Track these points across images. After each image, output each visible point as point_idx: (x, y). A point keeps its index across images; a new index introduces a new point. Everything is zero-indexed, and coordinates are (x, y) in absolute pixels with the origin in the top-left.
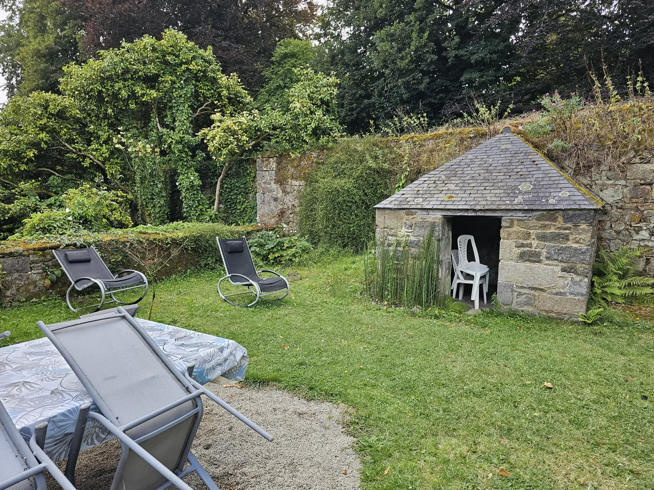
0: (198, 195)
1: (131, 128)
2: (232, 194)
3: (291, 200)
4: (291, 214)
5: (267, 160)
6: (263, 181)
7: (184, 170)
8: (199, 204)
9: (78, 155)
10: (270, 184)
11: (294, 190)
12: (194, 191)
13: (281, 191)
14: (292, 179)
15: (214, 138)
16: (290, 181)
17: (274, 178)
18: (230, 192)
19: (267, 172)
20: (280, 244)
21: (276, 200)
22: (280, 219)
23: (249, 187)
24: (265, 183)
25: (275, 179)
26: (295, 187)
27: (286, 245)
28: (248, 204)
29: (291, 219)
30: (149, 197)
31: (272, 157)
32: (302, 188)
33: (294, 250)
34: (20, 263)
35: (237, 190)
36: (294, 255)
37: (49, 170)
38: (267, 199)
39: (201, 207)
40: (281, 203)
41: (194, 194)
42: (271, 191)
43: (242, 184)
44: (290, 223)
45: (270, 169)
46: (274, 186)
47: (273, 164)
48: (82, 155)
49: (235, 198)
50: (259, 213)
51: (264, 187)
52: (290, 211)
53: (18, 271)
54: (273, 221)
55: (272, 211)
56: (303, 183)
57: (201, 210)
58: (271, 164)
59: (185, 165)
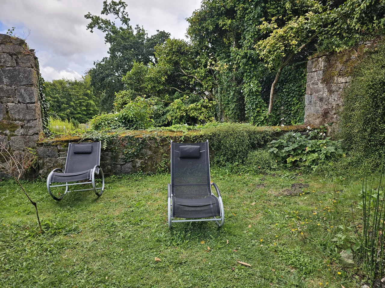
0: (257, 100)
1: (221, 53)
2: (289, 97)
3: (336, 99)
4: (335, 114)
5: (316, 60)
6: (312, 81)
7: (248, 79)
8: (257, 107)
9: (189, 77)
10: (317, 84)
11: (340, 88)
12: (254, 96)
13: (326, 90)
14: (339, 76)
15: (265, 47)
16: (336, 78)
17: (321, 77)
18: (288, 95)
19: (316, 73)
20: (302, 147)
21: (321, 100)
22: (324, 120)
23: (303, 90)
24: (313, 84)
25: (322, 79)
26: (341, 85)
27: (308, 149)
28: (300, 105)
29: (334, 120)
30: (226, 103)
31: (321, 57)
32: (349, 85)
33: (315, 155)
34: (50, 151)
35: (293, 93)
36: (314, 162)
37: (175, 88)
38: (314, 100)
39: (258, 109)
40: (326, 103)
41: (253, 99)
42: (317, 91)
43: (296, 88)
44: (334, 124)
45: (318, 68)
46: (321, 86)
47: (322, 63)
48: (191, 77)
49: (291, 100)
50: (307, 113)
51: (312, 88)
52: (334, 111)
53: (49, 156)
54: (318, 121)
55: (317, 111)
56: (349, 79)
57: (258, 111)
58: (320, 64)
59: (249, 76)
